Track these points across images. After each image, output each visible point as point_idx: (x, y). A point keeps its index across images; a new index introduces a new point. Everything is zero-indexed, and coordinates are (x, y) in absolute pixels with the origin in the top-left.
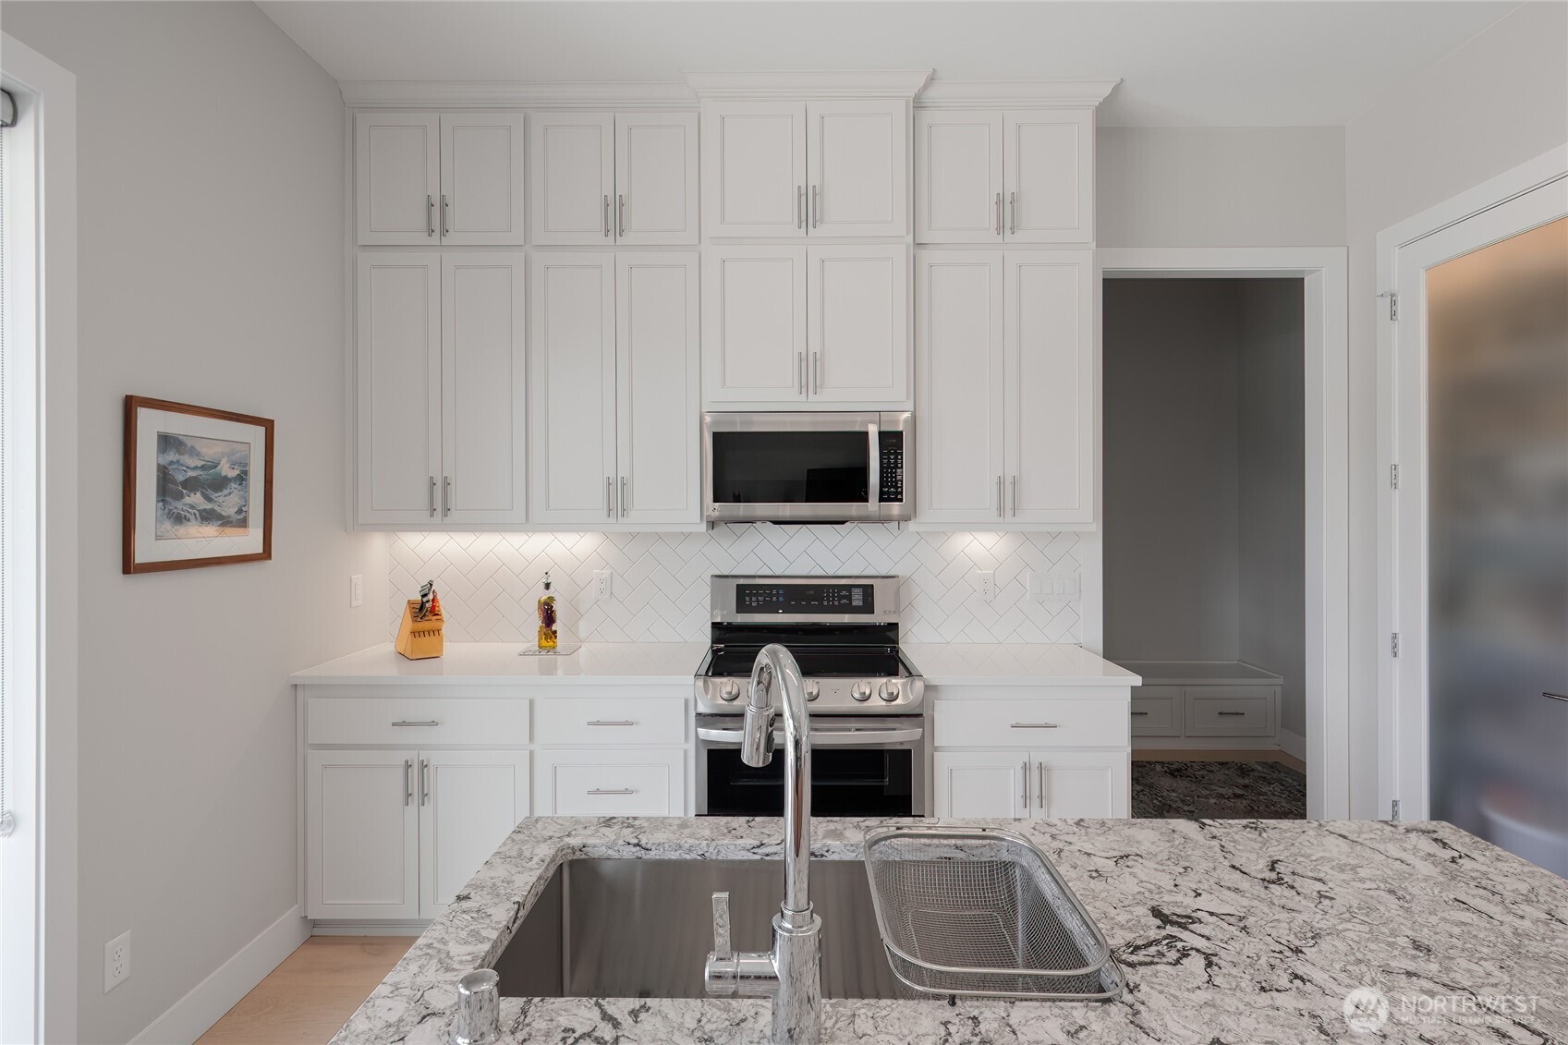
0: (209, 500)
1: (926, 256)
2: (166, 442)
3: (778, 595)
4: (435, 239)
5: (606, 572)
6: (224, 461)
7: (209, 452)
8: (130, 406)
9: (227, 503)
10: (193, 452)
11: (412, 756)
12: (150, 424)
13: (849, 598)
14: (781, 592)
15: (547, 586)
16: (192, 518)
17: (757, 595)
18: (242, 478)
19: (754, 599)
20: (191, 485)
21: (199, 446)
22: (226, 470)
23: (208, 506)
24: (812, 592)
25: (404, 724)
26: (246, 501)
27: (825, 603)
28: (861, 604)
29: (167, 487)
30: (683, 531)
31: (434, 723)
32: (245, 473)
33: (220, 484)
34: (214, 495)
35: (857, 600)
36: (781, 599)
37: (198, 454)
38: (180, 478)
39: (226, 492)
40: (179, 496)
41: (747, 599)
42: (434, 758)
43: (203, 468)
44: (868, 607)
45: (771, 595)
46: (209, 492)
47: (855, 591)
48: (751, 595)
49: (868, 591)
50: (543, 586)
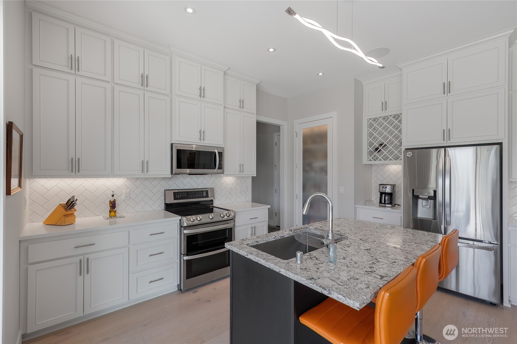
3: (185, 194)
4: (73, 72)
5: (128, 190)
11: (83, 257)
13: (203, 194)
14: (186, 193)
15: (113, 196)
17: (179, 195)
19: (178, 196)
24: (193, 193)
27: (197, 196)
28: (206, 195)
30: (162, 177)
35: (205, 195)
36: (186, 195)
41: (177, 196)
42: (91, 257)
44: (207, 196)
45: (183, 195)
47: (204, 192)
48: (177, 195)
49: (207, 192)
50: (111, 196)
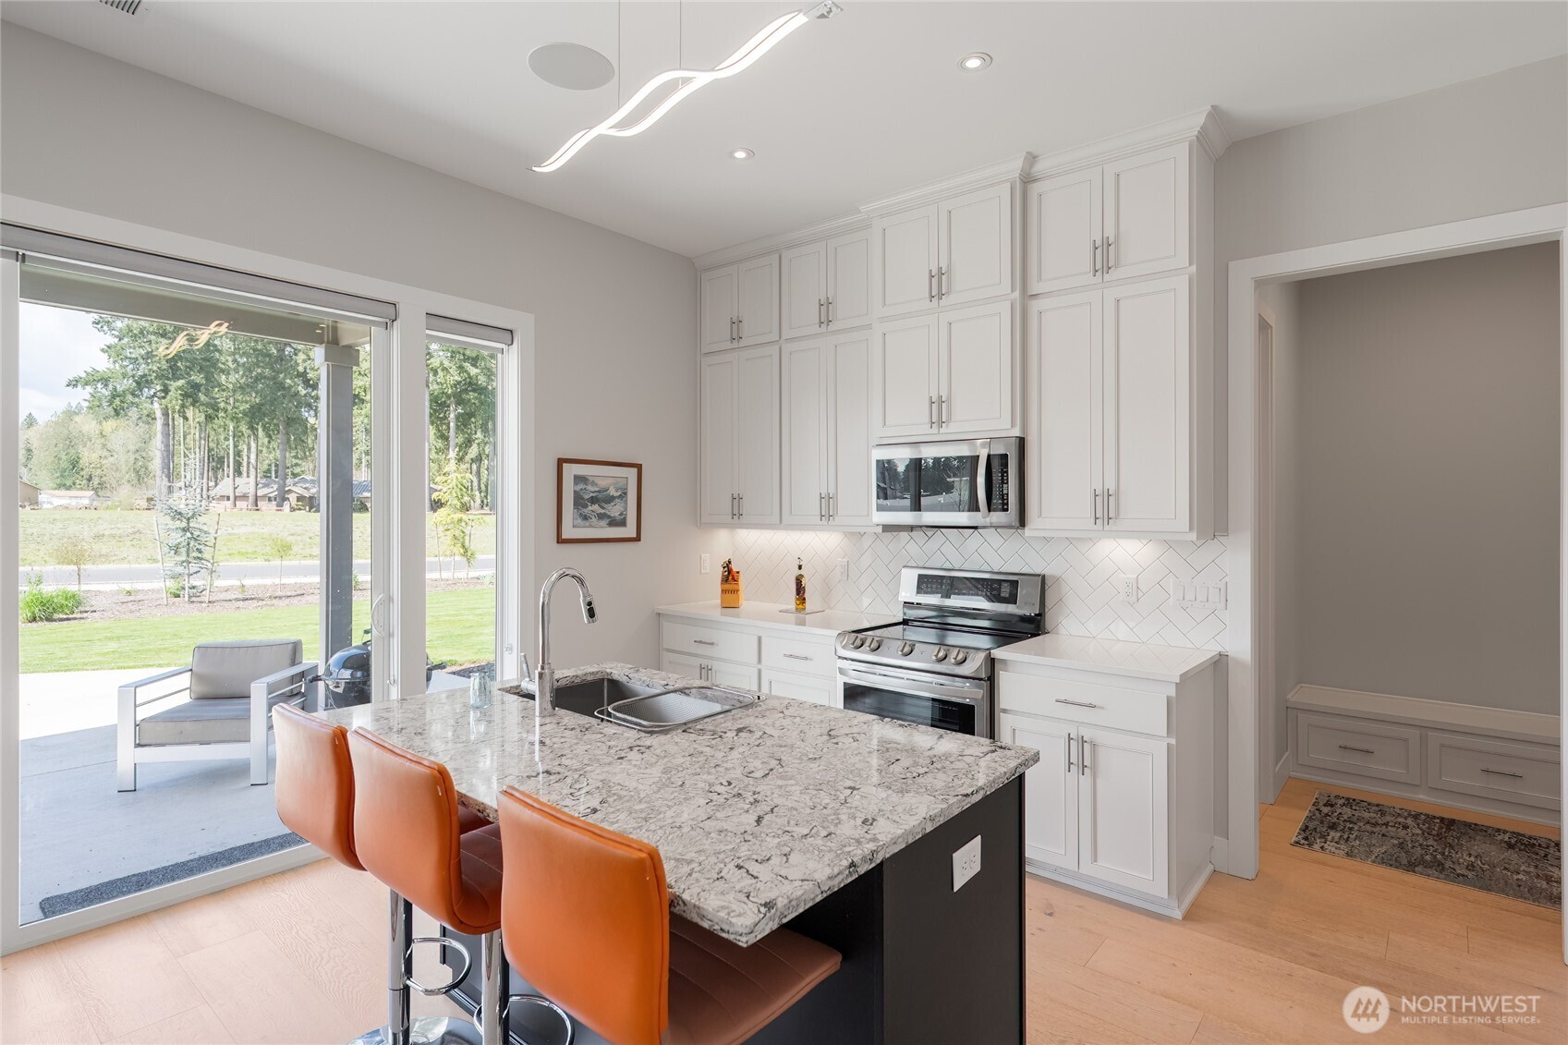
0: (603, 508)
1: (1035, 306)
2: (579, 479)
4: (735, 344)
6: (611, 488)
7: (602, 483)
8: (561, 462)
9: (614, 510)
10: (594, 484)
11: (704, 662)
12: (570, 471)
15: (800, 567)
16: (593, 518)
17: (932, 583)
18: (624, 495)
20: (594, 500)
21: (597, 480)
22: (612, 492)
23: (603, 511)
25: (701, 642)
26: (626, 509)
29: (579, 501)
31: (712, 644)
32: (625, 494)
33: (610, 499)
34: (606, 506)
35: (1005, 592)
37: (596, 485)
38: (586, 497)
39: (612, 504)
40: (586, 506)
41: (922, 584)
42: (715, 665)
43: (599, 492)
46: (603, 504)
49: (1011, 585)
50: (797, 567)
